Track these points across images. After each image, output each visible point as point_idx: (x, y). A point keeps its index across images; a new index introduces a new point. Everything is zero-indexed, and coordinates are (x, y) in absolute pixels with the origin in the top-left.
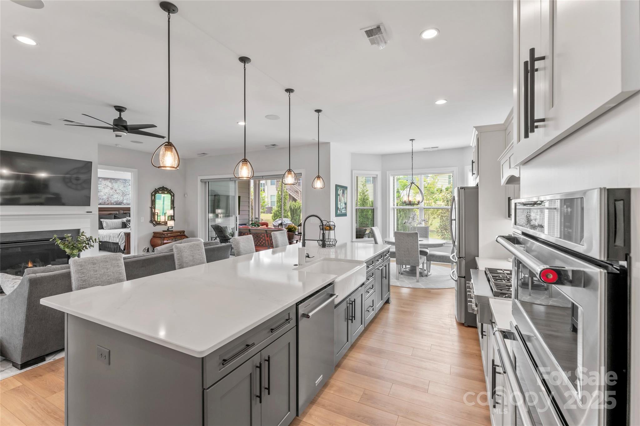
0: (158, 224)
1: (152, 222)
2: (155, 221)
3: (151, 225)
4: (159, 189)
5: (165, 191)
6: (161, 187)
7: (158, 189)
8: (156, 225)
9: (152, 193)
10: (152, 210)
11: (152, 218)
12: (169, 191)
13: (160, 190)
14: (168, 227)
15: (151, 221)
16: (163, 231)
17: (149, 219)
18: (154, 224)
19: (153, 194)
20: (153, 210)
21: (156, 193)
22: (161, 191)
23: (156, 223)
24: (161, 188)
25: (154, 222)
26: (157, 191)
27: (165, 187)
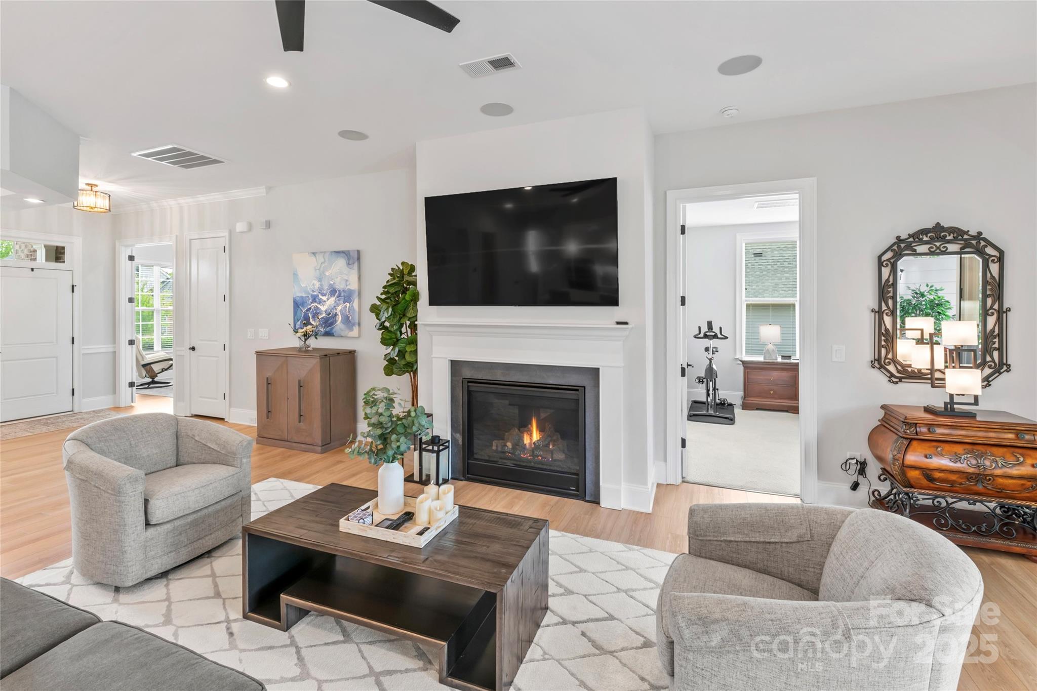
0: (908, 375)
1: (881, 367)
2: (894, 361)
3: (880, 378)
4: (917, 236)
5: (949, 242)
6: (930, 225)
7: (910, 236)
8: (900, 379)
9: (880, 257)
10: (881, 320)
11: (883, 351)
12: (974, 242)
13: (921, 240)
14: (951, 396)
15: (879, 360)
16: (927, 410)
17: (867, 352)
18: (892, 375)
19: (884, 258)
20: (888, 320)
21: (898, 255)
22: (926, 243)
23: (899, 372)
24: (924, 232)
25: (891, 368)
26: (903, 245)
27: (945, 224)
